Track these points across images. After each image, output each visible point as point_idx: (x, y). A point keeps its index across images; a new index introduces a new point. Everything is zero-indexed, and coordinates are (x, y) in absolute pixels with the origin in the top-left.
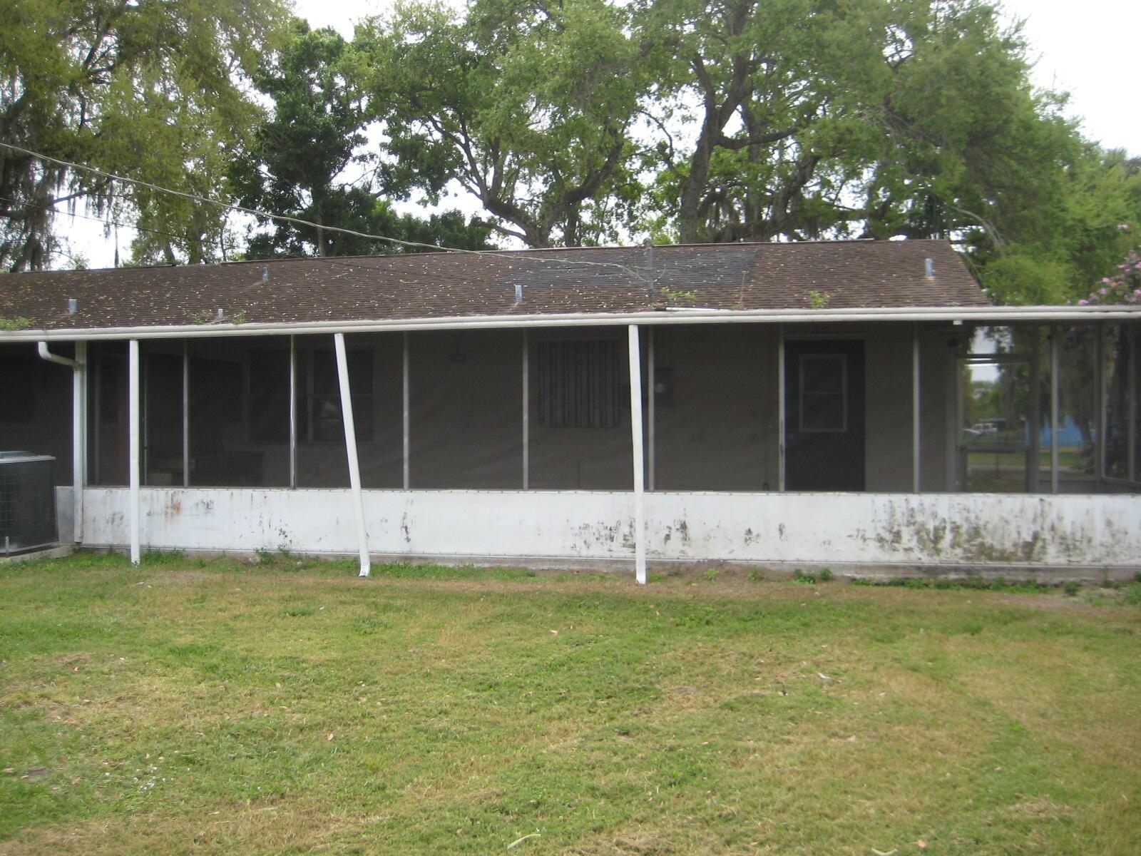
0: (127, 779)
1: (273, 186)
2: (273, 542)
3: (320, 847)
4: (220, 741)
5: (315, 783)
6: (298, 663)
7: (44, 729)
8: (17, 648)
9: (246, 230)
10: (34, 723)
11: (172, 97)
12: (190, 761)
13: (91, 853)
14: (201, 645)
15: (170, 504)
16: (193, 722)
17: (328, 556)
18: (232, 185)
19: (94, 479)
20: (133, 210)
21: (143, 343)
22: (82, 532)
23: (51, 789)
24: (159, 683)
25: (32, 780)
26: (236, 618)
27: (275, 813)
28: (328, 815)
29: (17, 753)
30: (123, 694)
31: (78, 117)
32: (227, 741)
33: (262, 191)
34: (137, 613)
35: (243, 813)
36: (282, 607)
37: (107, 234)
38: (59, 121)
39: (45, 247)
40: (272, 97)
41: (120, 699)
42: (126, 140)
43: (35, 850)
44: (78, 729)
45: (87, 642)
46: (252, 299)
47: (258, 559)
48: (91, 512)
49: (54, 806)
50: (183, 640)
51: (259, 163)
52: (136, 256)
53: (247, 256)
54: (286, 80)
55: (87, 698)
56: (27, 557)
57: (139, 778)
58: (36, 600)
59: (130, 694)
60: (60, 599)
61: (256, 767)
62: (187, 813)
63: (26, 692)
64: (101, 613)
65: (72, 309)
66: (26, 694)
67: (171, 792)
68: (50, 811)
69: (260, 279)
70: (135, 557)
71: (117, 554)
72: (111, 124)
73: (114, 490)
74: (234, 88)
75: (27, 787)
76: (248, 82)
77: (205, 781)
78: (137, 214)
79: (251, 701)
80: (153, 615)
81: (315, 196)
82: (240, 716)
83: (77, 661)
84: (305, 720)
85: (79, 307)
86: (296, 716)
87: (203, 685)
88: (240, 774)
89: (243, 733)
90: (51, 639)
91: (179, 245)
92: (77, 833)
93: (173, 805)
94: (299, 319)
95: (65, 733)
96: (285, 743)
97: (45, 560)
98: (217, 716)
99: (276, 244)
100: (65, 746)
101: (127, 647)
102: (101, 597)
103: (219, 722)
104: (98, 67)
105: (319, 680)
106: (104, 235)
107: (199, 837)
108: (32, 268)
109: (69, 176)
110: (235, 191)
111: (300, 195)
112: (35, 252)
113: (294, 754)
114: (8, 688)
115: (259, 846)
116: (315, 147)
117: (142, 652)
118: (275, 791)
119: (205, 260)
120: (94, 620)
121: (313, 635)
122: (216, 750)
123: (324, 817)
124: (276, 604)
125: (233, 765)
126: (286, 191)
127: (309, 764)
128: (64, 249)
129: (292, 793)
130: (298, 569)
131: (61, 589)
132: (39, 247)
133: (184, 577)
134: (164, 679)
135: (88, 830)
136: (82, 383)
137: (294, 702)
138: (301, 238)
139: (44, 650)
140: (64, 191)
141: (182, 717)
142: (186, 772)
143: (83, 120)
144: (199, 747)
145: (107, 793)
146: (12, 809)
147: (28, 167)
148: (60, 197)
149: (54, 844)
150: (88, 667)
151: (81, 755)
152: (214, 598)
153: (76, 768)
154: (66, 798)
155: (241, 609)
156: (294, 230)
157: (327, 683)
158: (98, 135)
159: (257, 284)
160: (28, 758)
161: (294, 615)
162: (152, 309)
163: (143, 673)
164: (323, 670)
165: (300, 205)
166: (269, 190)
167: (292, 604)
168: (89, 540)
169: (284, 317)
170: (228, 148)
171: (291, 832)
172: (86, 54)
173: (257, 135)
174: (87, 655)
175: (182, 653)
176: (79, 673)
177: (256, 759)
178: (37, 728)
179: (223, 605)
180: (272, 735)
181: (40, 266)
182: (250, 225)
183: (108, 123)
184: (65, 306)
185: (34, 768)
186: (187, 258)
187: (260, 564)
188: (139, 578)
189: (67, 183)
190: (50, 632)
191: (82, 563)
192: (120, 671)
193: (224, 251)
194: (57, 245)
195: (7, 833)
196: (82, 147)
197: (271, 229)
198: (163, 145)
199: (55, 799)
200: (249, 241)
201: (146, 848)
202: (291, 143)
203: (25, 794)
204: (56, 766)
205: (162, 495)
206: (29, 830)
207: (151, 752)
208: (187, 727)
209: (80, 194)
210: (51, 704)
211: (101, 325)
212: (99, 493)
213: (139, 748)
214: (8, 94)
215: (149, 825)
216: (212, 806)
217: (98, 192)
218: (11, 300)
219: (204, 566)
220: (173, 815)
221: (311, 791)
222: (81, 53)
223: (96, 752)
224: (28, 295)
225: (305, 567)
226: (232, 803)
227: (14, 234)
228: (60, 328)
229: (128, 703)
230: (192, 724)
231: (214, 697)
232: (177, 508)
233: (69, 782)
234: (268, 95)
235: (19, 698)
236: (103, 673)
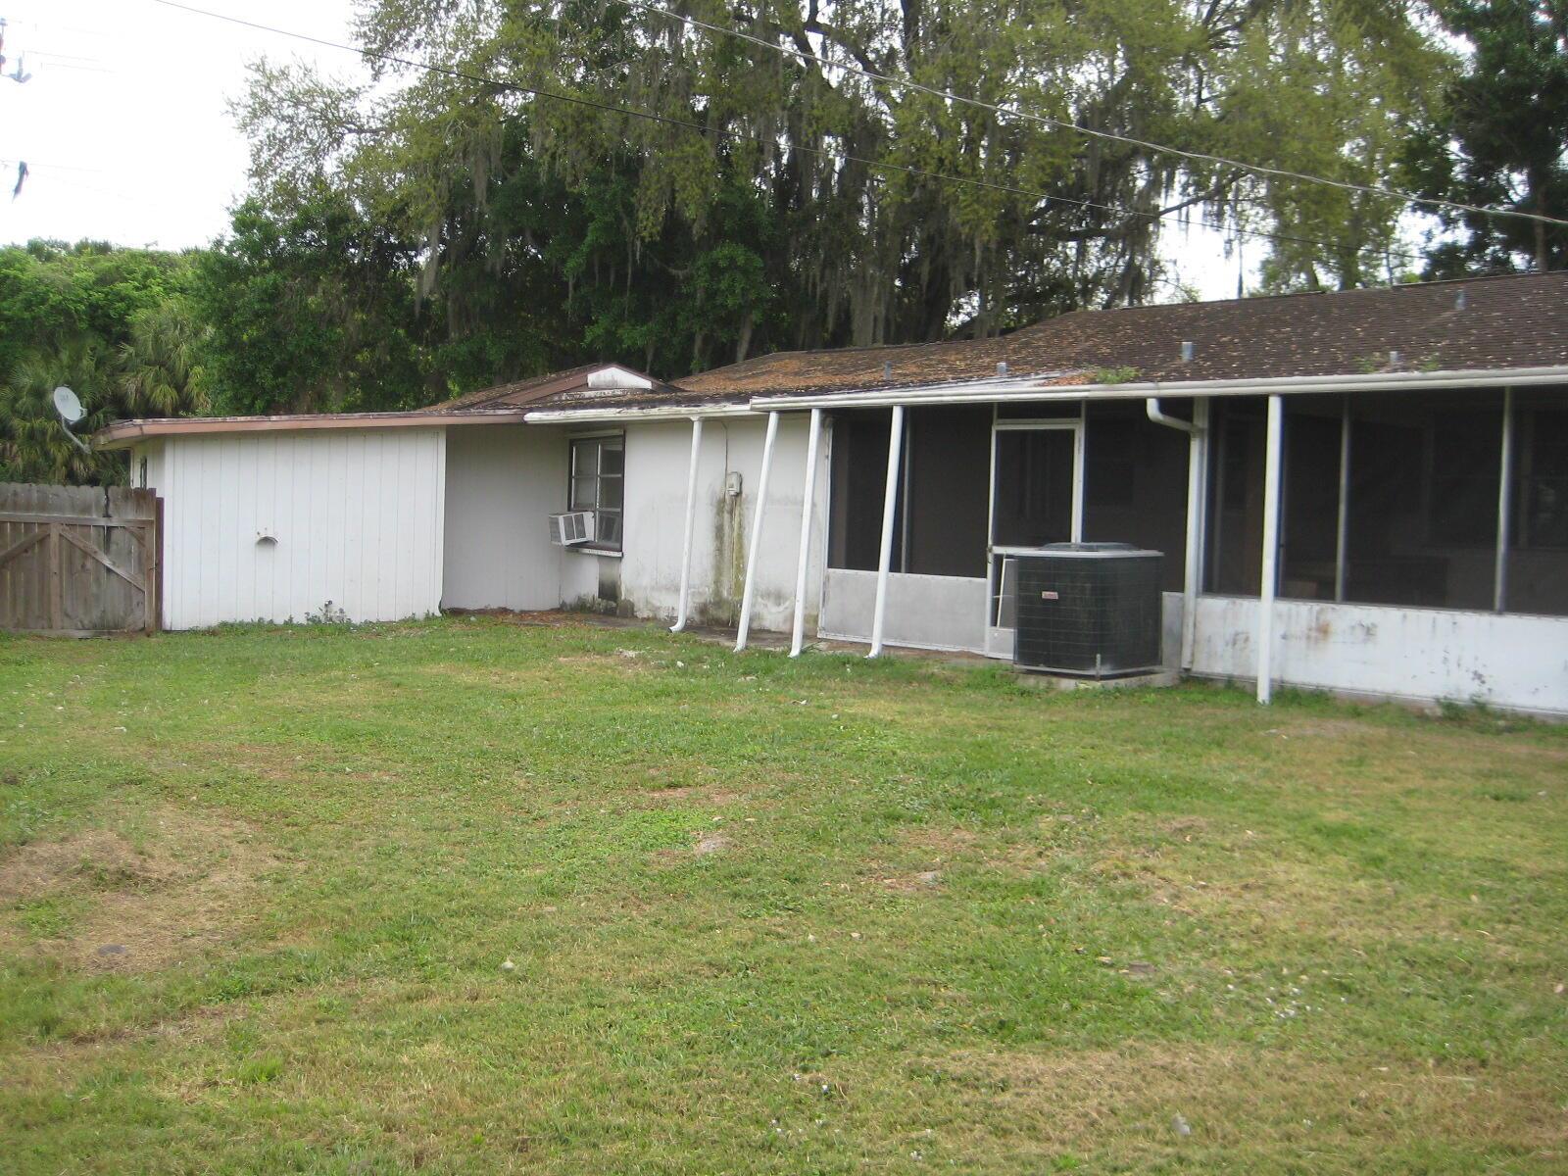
0: (1256, 998)
1: (1469, 171)
2: (1463, 689)
3: (1547, 1153)
4: (1388, 967)
5: (1535, 1054)
6: (1505, 870)
7: (1148, 912)
8: (1112, 800)
9: (1423, 239)
10: (1135, 903)
11: (1321, 56)
12: (1344, 988)
13: (1209, 1090)
14: (1358, 826)
15: (1314, 625)
16: (1349, 934)
17: (1547, 716)
18: (1406, 173)
19: (1213, 585)
20: (1263, 219)
21: (1287, 399)
22: (1193, 655)
23: (1157, 994)
24: (1300, 872)
25: (1134, 977)
26: (1409, 793)
27: (1472, 1087)
28: (1558, 1107)
29: (1115, 938)
30: (1251, 881)
31: (1192, 98)
32: (1398, 968)
33: (1451, 182)
34: (1267, 771)
35: (1423, 1077)
36: (1478, 785)
37: (1228, 253)
38: (1168, 106)
39: (1147, 273)
40: (1469, 38)
41: (1246, 887)
42: (1259, 121)
43: (1139, 1070)
44: (1191, 919)
45: (1201, 803)
46: (1440, 337)
47: (1439, 712)
48: (1207, 629)
49: (1161, 1017)
50: (1333, 817)
51: (1446, 140)
52: (1266, 283)
53: (1426, 276)
54: (1494, 8)
55: (1202, 879)
56: (1122, 682)
57: (1274, 999)
58: (1134, 741)
59: (1261, 882)
60: (1165, 742)
61: (1441, 1013)
62: (1341, 1061)
63: (1125, 860)
64: (1217, 766)
65: (1186, 356)
66: (1124, 862)
67: (1319, 1028)
68: (1157, 1023)
69: (1451, 307)
70: (1263, 694)
71: (1238, 689)
72: (1237, 102)
73: (1239, 601)
74: (1413, 32)
75: (1128, 987)
76: (1433, 20)
77: (1367, 1020)
78: (1271, 224)
79: (1433, 916)
80: (1290, 776)
81: (1533, 182)
82: (1418, 934)
83: (1190, 828)
84: (1518, 956)
85: (1195, 352)
86: (1504, 949)
87: (1362, 883)
88: (1419, 1021)
89: (1422, 960)
90: (1155, 794)
91: (1325, 264)
92: (1191, 1059)
93: (1322, 1046)
94: (1513, 365)
95: (1174, 921)
96: (1485, 985)
97: (1145, 688)
98: (1383, 931)
99: (1469, 258)
100: (1176, 940)
101: (1255, 817)
102: (1219, 745)
103: (1386, 940)
104: (1220, 26)
105: (1538, 899)
106: (1223, 255)
107: (1359, 1099)
108: (1131, 303)
109: (1180, 177)
110: (1411, 182)
111: (1509, 182)
112: (1135, 282)
113: (1500, 1004)
114: (1101, 852)
115: (1447, 1130)
116: (1536, 108)
117: (1275, 826)
118: (1472, 1054)
119: (1363, 284)
120: (1209, 775)
121: (1528, 831)
122: (1382, 979)
123: (1551, 1110)
124: (1469, 779)
125: (1407, 1004)
126: (1488, 177)
127: (1525, 1022)
128: (1171, 275)
129: (1497, 1062)
130: (1499, 732)
131: (1166, 729)
132: (1140, 274)
133: (1333, 727)
134: (1306, 867)
135: (1206, 1058)
136: (1201, 454)
137: (1500, 927)
138: (1508, 246)
139: (1147, 808)
140: (1175, 198)
141: (1333, 924)
142: (1339, 1003)
143: (1200, 100)
144: (1358, 971)
145: (1229, 1012)
146: (1109, 1009)
147: (1128, 169)
148: (1168, 206)
149: (1162, 1067)
150: (1204, 837)
151: (1195, 956)
152: (1376, 762)
153: (1189, 972)
154: (1177, 1009)
155: (1416, 781)
156: (1496, 234)
157: (1551, 907)
158: (1221, 118)
159: (1447, 314)
160: (1130, 948)
161: (1497, 798)
162: (1294, 353)
163: (1278, 855)
164: (1544, 885)
165: (1508, 197)
166: (1460, 177)
167: (1494, 781)
168: (1202, 667)
169: (1490, 362)
170: (1402, 120)
171: (1498, 1120)
172: (1205, 10)
173: (1447, 97)
174: (1202, 821)
175: (1332, 833)
176: (1191, 844)
177: (1441, 1002)
178: (1139, 909)
179: (1390, 773)
180: (1466, 971)
181: (1140, 301)
182: (1430, 232)
183: (1234, 101)
184: (1176, 351)
185: (1136, 962)
186: (1337, 282)
187: (1440, 720)
188: (1269, 725)
189: (1177, 187)
190: (1153, 785)
191: (1192, 696)
192: (1247, 848)
193: (1390, 270)
194: (1162, 271)
195: (1103, 1040)
196: (1200, 136)
197: (1462, 235)
198: (1311, 123)
199: (1163, 1007)
200: (1429, 255)
201: (1285, 1099)
202: (1497, 105)
203: (1124, 994)
204: (1163, 965)
205: (1304, 612)
206: (1130, 1042)
207: (1290, 966)
208: (1341, 940)
209: (1195, 201)
210: (1158, 882)
211: (1225, 376)
212: (1218, 604)
213: (1274, 959)
214: (1105, 76)
215: (1288, 1068)
216: (1376, 1058)
217: (1216, 197)
218: (1107, 345)
219: (1359, 715)
220: (1322, 1060)
221: (1529, 1064)
222: (1198, 10)
223: (1214, 954)
224: (1129, 338)
225: (1510, 730)
226: (1406, 1060)
227: (1108, 259)
228: (1170, 380)
229: (1257, 894)
230: (1348, 936)
231: (1379, 902)
232: (1324, 631)
233: (1180, 988)
234: (1463, 37)
235: (1117, 867)
236: (1223, 848)
